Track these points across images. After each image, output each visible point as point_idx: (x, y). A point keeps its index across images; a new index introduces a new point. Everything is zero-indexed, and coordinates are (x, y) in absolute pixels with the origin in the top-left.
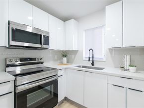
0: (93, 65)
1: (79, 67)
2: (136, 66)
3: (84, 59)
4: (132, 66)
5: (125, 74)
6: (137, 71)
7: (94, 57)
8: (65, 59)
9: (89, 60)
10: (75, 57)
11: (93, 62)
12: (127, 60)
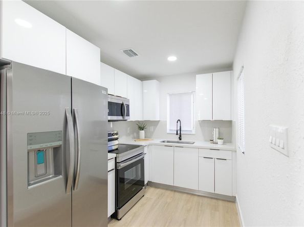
0: (180, 139)
1: (164, 142)
2: (223, 139)
3: (168, 132)
4: (220, 139)
5: (215, 146)
6: (224, 143)
7: (182, 129)
8: (142, 133)
9: (177, 134)
10: (154, 129)
11: (180, 136)
12: (216, 132)
